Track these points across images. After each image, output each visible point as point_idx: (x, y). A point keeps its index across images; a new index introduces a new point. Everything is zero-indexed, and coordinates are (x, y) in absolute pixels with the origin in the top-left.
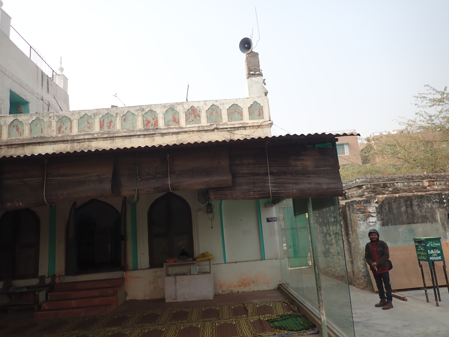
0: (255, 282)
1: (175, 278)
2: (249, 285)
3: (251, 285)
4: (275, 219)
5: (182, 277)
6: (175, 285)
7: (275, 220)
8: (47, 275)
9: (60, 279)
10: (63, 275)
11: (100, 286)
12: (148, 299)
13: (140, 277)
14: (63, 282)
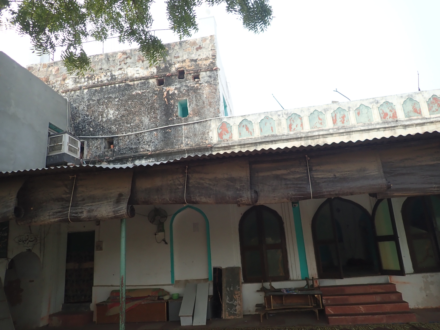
8: (300, 278)
9: (316, 282)
10: (317, 278)
11: (372, 291)
12: (422, 308)
13: (408, 283)
14: (322, 285)
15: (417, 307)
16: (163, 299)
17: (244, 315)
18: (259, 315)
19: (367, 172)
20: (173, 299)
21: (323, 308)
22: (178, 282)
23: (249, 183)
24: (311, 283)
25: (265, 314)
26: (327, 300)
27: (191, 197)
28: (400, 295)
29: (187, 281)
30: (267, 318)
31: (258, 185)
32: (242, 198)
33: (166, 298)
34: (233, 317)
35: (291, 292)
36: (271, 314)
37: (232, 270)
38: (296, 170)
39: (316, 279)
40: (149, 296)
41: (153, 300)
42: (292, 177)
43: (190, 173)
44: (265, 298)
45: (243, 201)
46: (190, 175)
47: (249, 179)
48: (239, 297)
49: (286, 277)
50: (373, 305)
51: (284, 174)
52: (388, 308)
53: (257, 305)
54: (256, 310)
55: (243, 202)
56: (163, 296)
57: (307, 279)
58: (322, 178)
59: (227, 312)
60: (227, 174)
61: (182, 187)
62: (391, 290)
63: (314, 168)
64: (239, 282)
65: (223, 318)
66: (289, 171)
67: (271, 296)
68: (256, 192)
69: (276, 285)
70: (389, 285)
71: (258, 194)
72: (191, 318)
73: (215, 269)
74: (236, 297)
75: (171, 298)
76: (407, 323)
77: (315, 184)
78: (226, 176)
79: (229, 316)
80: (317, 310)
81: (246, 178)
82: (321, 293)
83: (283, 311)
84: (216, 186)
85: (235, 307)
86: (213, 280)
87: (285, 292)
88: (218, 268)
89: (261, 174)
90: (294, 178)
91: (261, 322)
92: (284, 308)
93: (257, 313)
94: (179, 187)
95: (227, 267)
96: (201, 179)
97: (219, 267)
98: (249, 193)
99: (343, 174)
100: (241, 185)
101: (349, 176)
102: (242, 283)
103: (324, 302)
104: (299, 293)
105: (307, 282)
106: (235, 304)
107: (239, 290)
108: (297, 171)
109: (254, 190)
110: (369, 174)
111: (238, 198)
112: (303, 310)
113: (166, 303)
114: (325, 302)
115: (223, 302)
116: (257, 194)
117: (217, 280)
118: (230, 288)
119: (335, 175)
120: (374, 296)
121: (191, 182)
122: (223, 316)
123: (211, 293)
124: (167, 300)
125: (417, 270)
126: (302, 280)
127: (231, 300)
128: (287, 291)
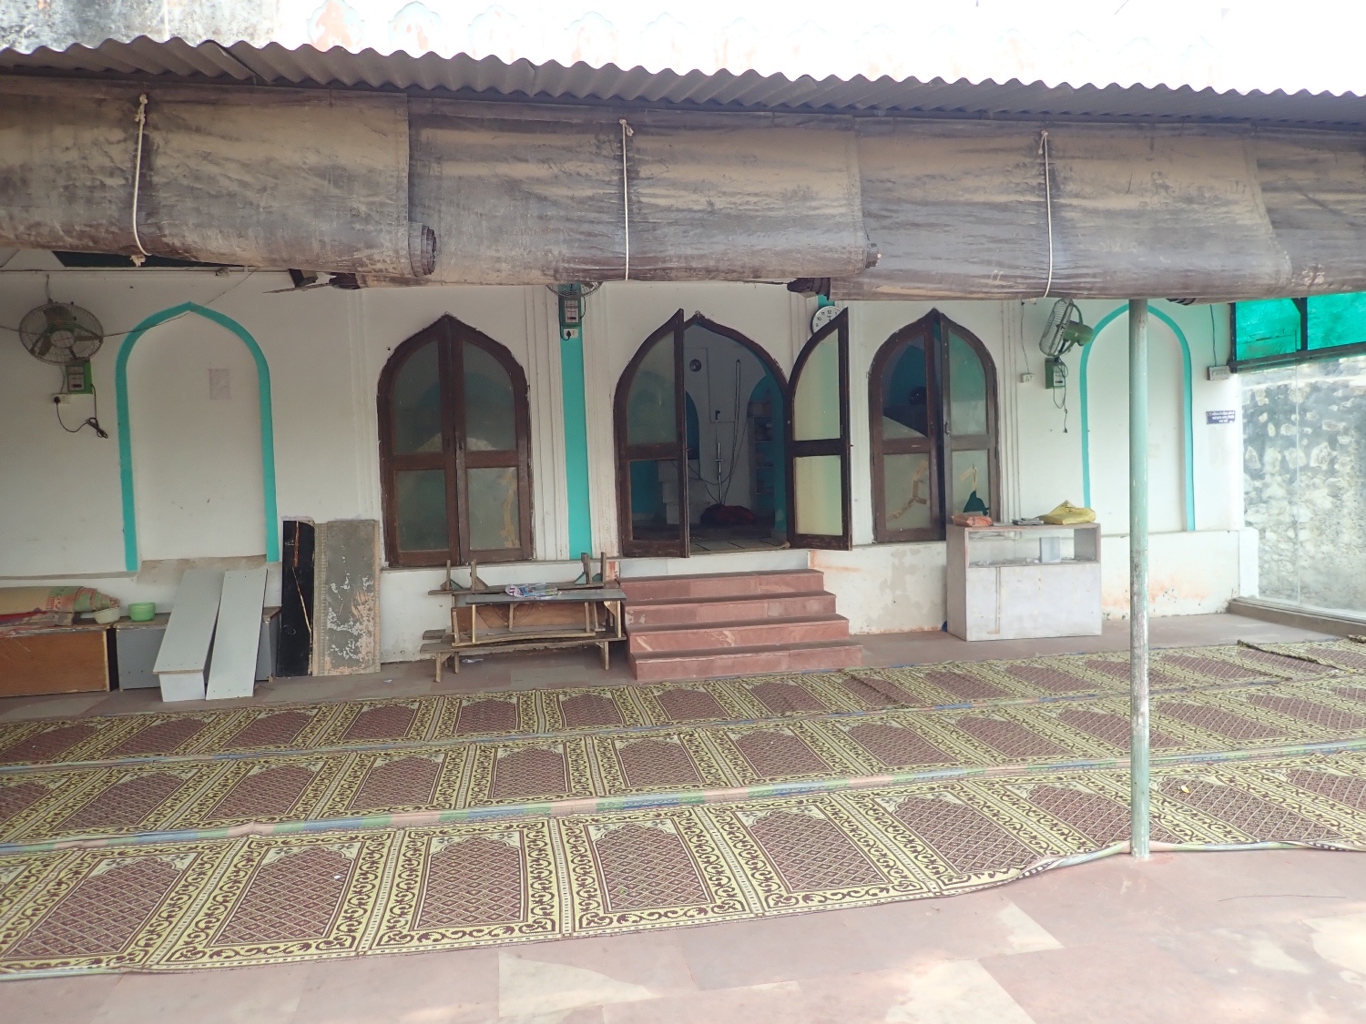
0: (1170, 592)
1: (999, 574)
2: (1154, 599)
3: (1157, 599)
4: (1230, 417)
5: (1018, 569)
6: (998, 591)
7: (1229, 420)
8: (566, 556)
9: (612, 566)
10: (616, 554)
11: (760, 590)
12: (878, 632)
13: (855, 570)
14: (625, 575)
15: (866, 630)
16: (93, 621)
17: (382, 664)
18: (432, 662)
19: (814, 204)
20: (134, 621)
21: (625, 638)
22: (151, 565)
23: (404, 195)
24: (595, 569)
25: (451, 660)
26: (637, 615)
27: (160, 228)
28: (830, 600)
29: (185, 563)
30: (457, 671)
31: (440, 211)
32: (375, 251)
33: (106, 617)
34: (347, 671)
35: (535, 596)
36: (470, 657)
37: (351, 531)
38: (583, 171)
39: (613, 558)
40: (37, 612)
41: (56, 626)
42: (566, 192)
43: (156, 128)
44: (455, 613)
45: (379, 261)
46: (157, 138)
47: (406, 181)
48: (370, 610)
49: (524, 553)
50: (760, 627)
51: (539, 181)
52: (797, 632)
53: (428, 635)
54: (424, 649)
55: (379, 266)
56: (94, 611)
57: (585, 558)
58: (669, 209)
59: (329, 655)
60: (318, 152)
61: (123, 182)
62: (810, 587)
63: (644, 171)
64: (370, 565)
65: (315, 674)
66: (555, 170)
67: (474, 606)
68: (430, 234)
69: (492, 575)
70: (806, 575)
71: (438, 245)
72: (201, 676)
73: (289, 526)
74: (359, 611)
75: (125, 618)
76: (839, 671)
77: (642, 226)
78: (312, 159)
79: (335, 666)
80: (607, 644)
81: (392, 176)
82: (623, 596)
83: (510, 648)
84: (269, 192)
85: (356, 641)
86: (281, 560)
87: (515, 594)
88: (301, 524)
89: (452, 170)
90: (572, 198)
91: (435, 681)
92: (509, 639)
93: (427, 656)
94: (109, 181)
95: (332, 519)
96: (206, 156)
97: (304, 520)
98: (402, 232)
99: (739, 202)
100: (371, 199)
101: (757, 211)
102: (382, 569)
103: (627, 622)
104: (560, 596)
105: (586, 566)
106: (356, 633)
107: (370, 589)
108: (587, 175)
109: (424, 227)
110: (817, 212)
111: (358, 250)
112: (564, 645)
113: (105, 633)
114: (632, 621)
115: (315, 628)
116: (434, 242)
117: (296, 560)
118: (340, 583)
119: (711, 204)
120: (765, 604)
121: (164, 167)
122: (314, 668)
123: (275, 600)
124: (112, 624)
125: (883, 535)
126: (572, 560)
127: (342, 619)
128: (522, 591)
